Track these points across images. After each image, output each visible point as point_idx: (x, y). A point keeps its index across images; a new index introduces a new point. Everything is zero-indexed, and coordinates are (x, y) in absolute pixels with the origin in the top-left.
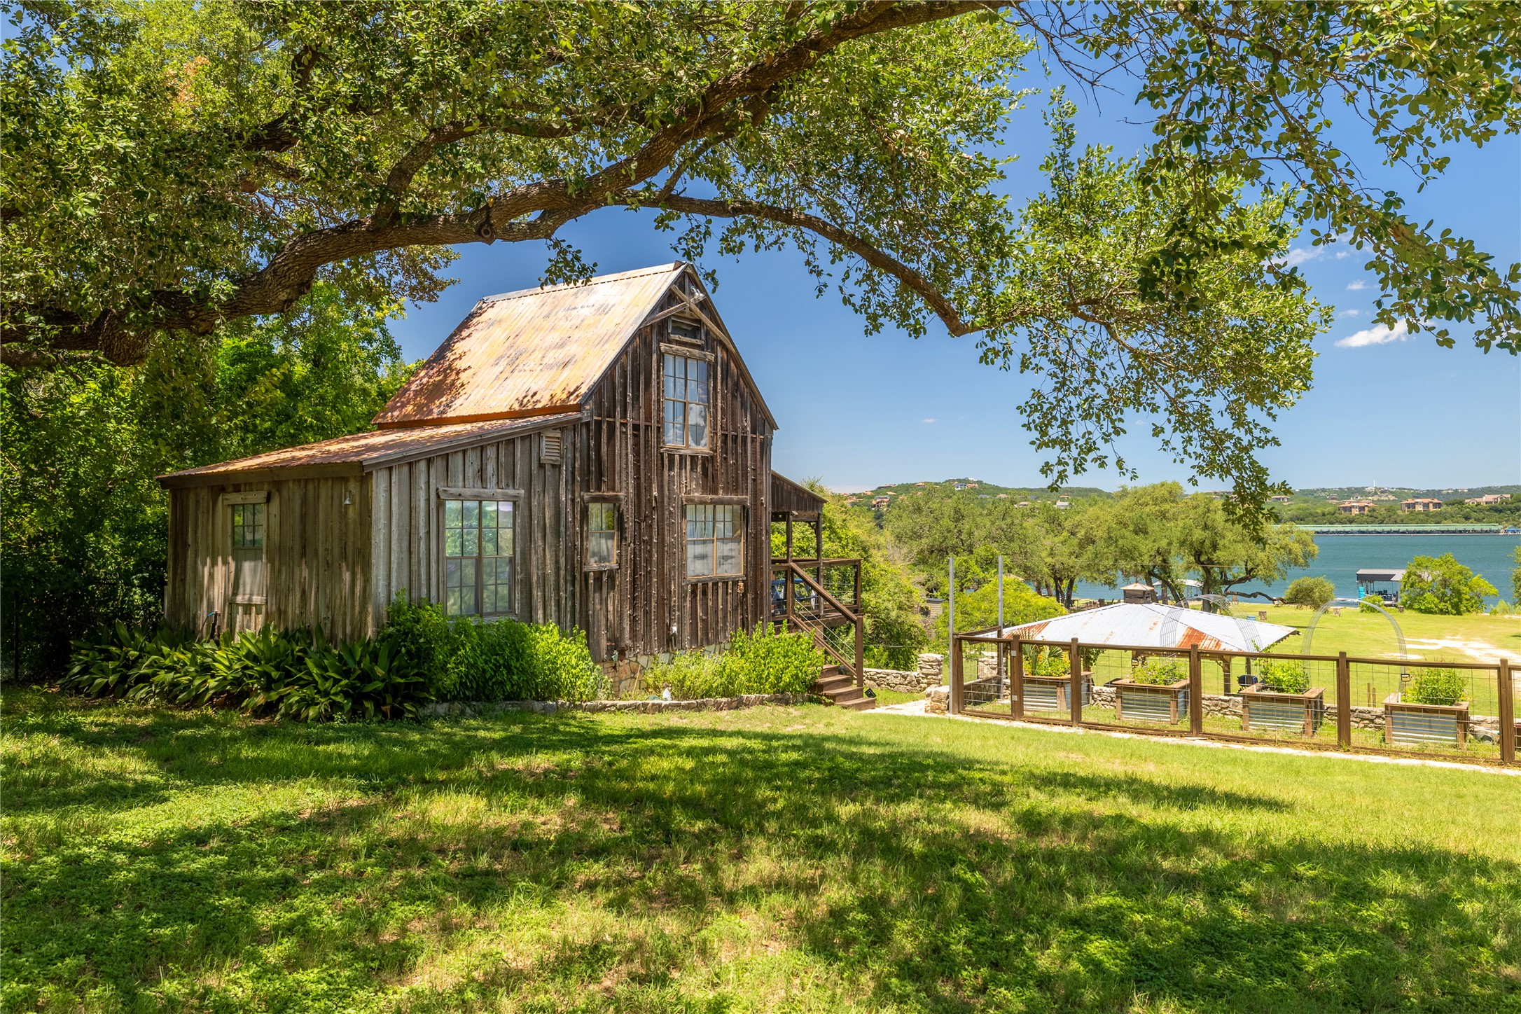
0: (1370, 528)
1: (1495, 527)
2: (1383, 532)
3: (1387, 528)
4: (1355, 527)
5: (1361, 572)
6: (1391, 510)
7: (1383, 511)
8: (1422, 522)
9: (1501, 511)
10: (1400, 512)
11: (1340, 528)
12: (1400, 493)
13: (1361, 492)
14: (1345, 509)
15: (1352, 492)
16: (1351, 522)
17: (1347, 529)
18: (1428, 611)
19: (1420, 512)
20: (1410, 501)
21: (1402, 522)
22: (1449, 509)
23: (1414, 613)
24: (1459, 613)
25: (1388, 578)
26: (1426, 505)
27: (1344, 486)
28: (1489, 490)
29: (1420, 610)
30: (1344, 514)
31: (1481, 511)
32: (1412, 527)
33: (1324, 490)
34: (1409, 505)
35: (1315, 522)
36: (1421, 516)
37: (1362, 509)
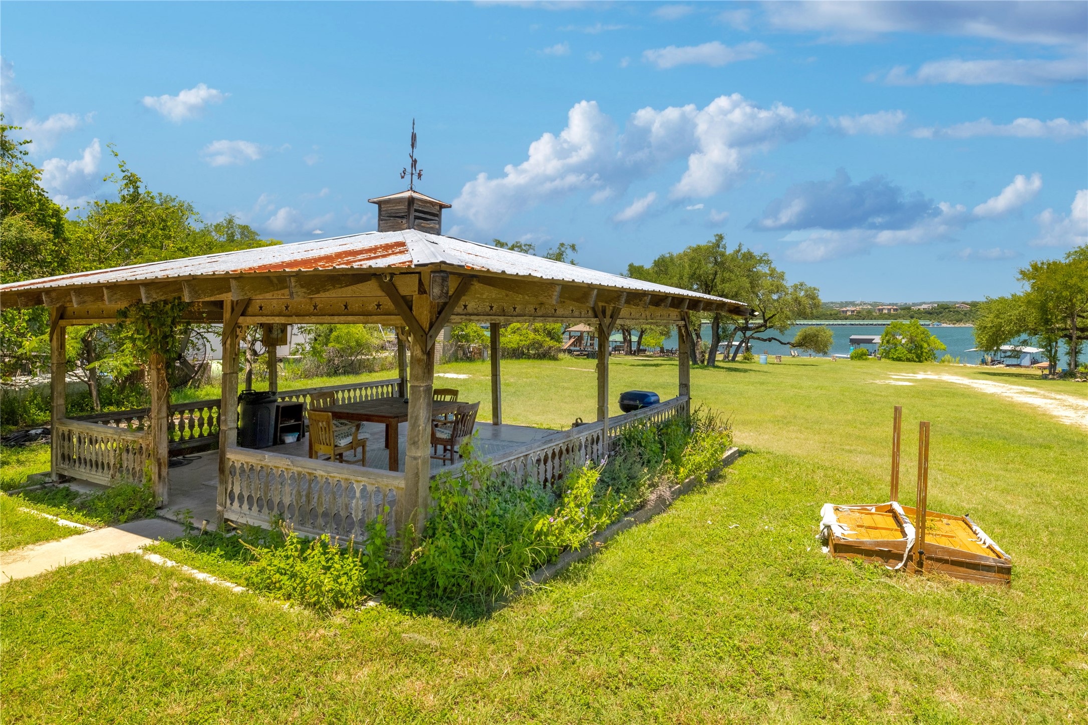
0: (857, 322)
1: (928, 322)
2: (864, 325)
3: (866, 322)
4: (848, 322)
5: (853, 337)
6: (869, 312)
7: (864, 313)
8: (886, 319)
9: (931, 314)
10: (874, 314)
11: (840, 322)
12: (875, 304)
13: (853, 304)
14: (843, 311)
15: (847, 304)
16: (846, 319)
17: (844, 323)
18: (899, 359)
19: (885, 314)
20: (880, 307)
21: (875, 319)
22: (902, 312)
23: (887, 361)
24: (920, 361)
25: (870, 341)
26: (889, 310)
27: (844, 301)
28: (924, 303)
29: (893, 359)
30: (842, 315)
31: (920, 313)
32: (880, 322)
33: (832, 303)
34: (879, 310)
35: (826, 319)
36: (886, 316)
37: (853, 311)
